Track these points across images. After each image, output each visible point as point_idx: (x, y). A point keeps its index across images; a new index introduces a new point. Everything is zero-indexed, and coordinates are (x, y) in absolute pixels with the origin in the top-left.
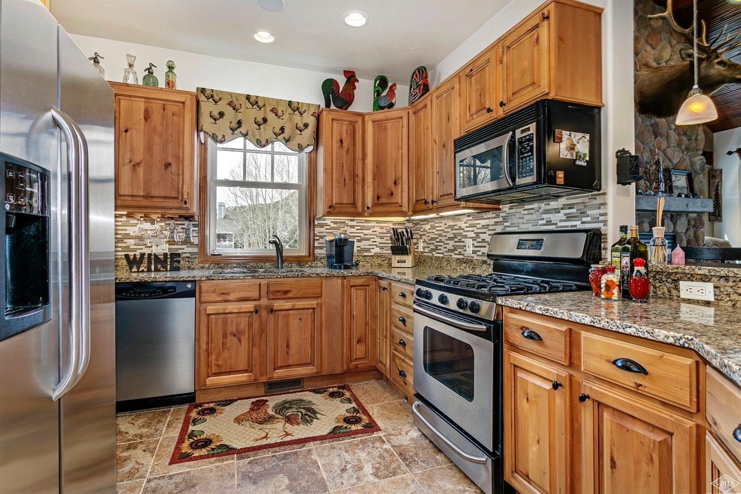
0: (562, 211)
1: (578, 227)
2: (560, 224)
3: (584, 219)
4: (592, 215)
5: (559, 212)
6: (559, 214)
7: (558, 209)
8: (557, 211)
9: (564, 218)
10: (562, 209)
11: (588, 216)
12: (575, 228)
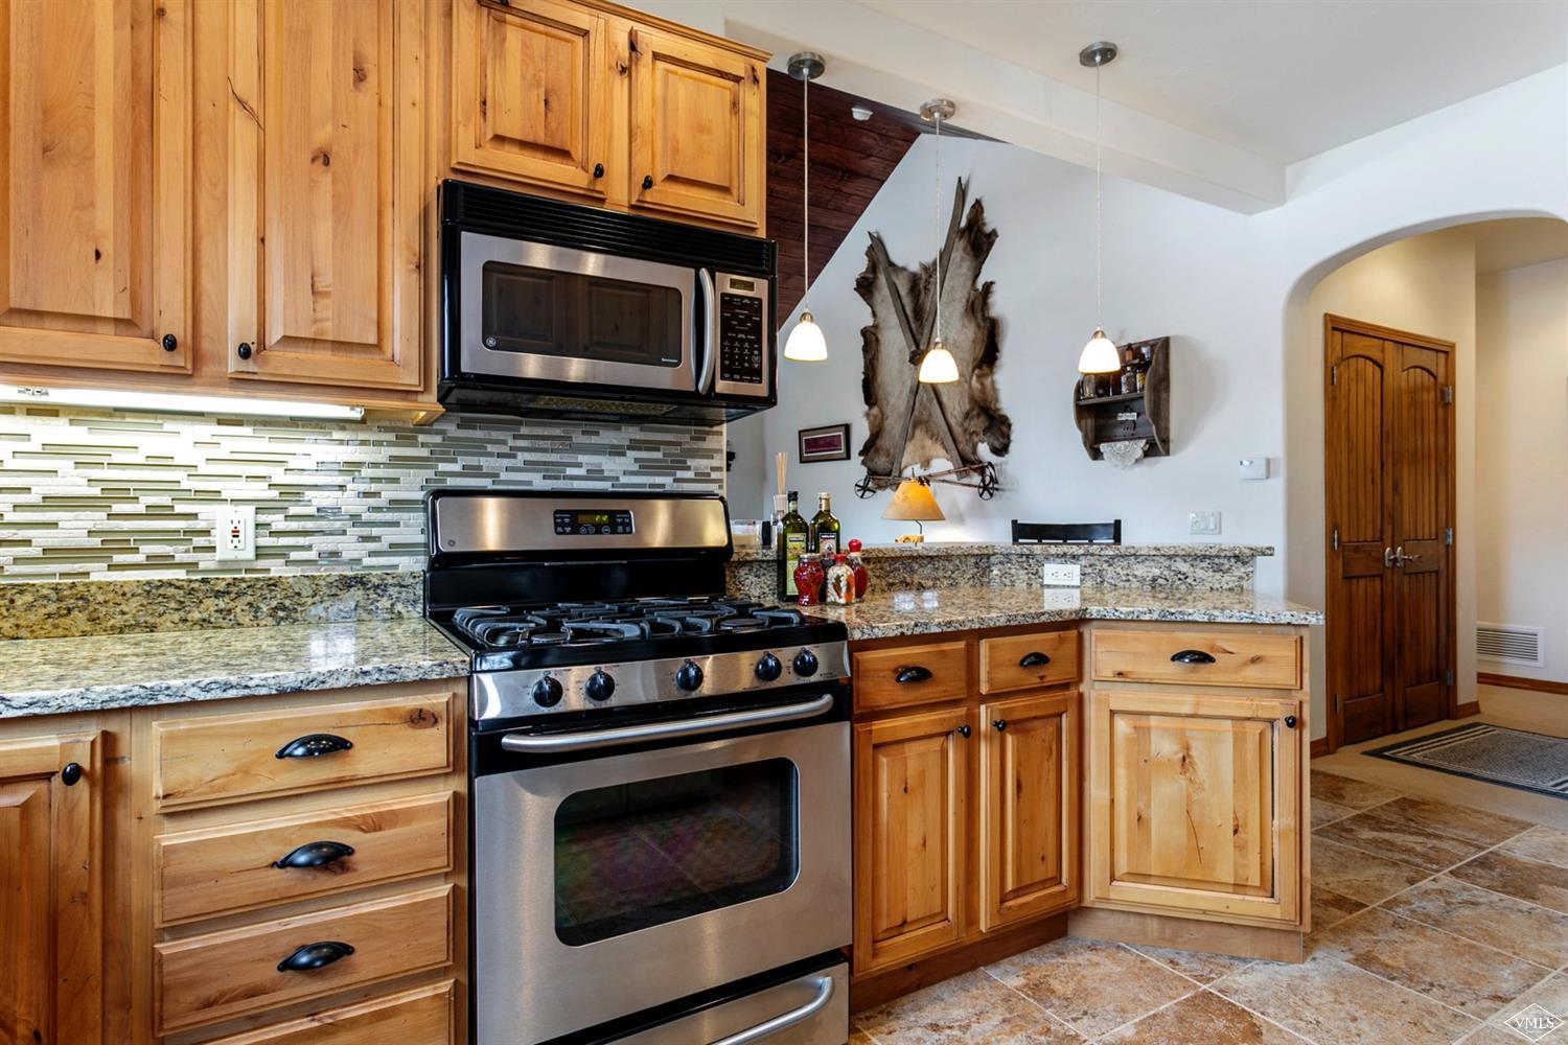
0: (629, 453)
1: (667, 488)
2: (624, 480)
3: (680, 474)
4: (696, 468)
5: (624, 454)
6: (623, 458)
7: (622, 447)
8: (617, 451)
9: (636, 467)
10: (630, 448)
11: (688, 468)
12: (661, 490)
